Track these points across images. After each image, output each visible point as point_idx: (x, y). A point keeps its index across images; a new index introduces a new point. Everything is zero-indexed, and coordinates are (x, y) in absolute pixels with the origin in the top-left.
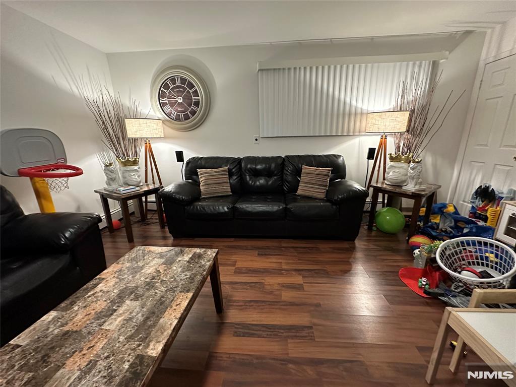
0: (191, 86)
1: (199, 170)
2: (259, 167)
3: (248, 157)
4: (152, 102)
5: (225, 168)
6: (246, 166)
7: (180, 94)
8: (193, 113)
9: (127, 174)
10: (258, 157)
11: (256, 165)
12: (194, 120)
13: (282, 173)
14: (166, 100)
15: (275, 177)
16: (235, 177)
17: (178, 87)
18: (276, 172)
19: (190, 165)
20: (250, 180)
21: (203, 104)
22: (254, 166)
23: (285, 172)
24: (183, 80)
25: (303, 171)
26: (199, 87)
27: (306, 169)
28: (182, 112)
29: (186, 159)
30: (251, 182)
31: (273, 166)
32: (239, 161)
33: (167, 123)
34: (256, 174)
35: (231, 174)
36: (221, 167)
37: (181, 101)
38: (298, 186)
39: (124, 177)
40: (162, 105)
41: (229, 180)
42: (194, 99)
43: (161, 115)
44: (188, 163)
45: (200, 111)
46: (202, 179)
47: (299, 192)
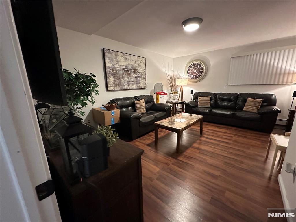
0: (200, 66)
1: (198, 97)
2: (225, 97)
3: (220, 93)
4: (185, 72)
5: (210, 97)
6: (219, 97)
7: (196, 69)
8: (199, 76)
9: (175, 96)
10: (226, 93)
11: (224, 96)
12: (199, 78)
13: (237, 101)
14: (190, 72)
15: (233, 102)
16: (213, 101)
17: (195, 67)
18: (233, 100)
19: (195, 95)
20: (220, 102)
21: (204, 73)
22: (222, 97)
23: (238, 100)
24: (198, 64)
25: (248, 100)
26: (203, 66)
27: (249, 99)
28: (195, 76)
29: (194, 93)
30: (220, 103)
31: (232, 97)
32: (216, 94)
33: (189, 80)
34: (223, 100)
35: (211, 99)
36: (208, 96)
37: (195, 72)
38: (244, 107)
39: (174, 97)
40: (188, 73)
41: (211, 101)
42: (201, 71)
43: (188, 77)
44: (194, 94)
45: (202, 75)
46: (199, 100)
47: (244, 109)
